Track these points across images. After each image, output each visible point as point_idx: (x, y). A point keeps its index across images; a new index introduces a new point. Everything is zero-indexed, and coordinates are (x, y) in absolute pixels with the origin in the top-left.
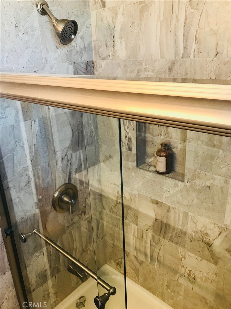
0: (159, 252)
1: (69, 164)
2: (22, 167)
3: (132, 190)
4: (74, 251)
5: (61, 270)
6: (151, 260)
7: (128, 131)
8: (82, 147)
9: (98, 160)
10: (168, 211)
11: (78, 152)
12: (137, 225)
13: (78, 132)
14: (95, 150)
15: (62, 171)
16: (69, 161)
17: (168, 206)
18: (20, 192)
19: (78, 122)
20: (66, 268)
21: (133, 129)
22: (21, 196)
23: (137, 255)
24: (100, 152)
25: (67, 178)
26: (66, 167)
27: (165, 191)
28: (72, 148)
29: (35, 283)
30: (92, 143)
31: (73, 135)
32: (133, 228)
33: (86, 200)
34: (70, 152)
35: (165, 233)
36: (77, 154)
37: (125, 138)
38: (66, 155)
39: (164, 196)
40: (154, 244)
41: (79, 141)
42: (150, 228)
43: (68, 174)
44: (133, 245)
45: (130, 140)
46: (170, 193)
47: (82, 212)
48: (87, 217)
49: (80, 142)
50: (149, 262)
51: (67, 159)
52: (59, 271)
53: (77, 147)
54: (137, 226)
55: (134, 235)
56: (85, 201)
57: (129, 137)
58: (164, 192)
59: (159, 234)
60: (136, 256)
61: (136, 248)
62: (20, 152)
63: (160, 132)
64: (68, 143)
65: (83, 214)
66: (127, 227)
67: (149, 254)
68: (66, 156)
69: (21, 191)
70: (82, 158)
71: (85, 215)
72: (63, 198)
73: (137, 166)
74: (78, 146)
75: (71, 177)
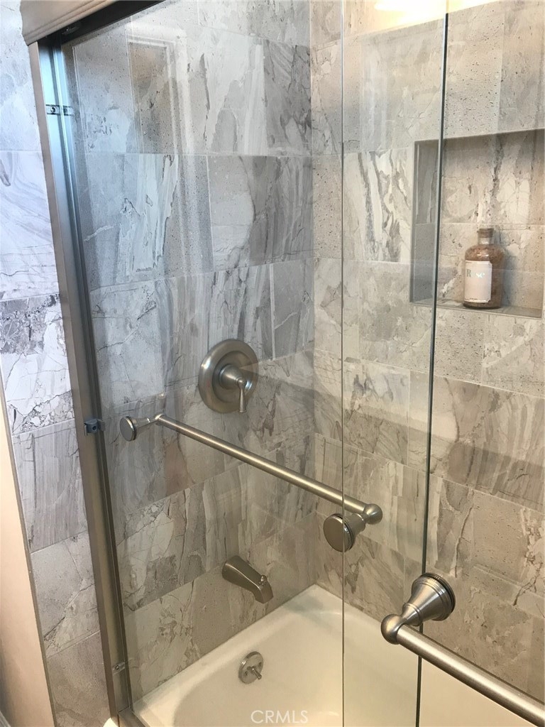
0: (463, 530)
1: (242, 292)
2: (135, 268)
3: (393, 368)
4: (240, 525)
5: (208, 569)
6: (440, 555)
7: (391, 207)
8: (274, 255)
9: (308, 301)
10: (494, 406)
11: (264, 266)
12: (402, 462)
13: (267, 215)
14: (304, 274)
15: (224, 304)
16: (243, 284)
17: (493, 392)
18: (127, 332)
19: (269, 188)
20: (219, 568)
21: (406, 198)
22: (128, 342)
23: (399, 549)
24: (315, 282)
25: (236, 327)
26: (236, 297)
27: (486, 352)
28: (251, 252)
29: (145, 585)
30: (297, 252)
31: (255, 219)
32: (392, 472)
33: (277, 396)
34: (245, 261)
35: (483, 472)
36: (260, 271)
37: (381, 229)
38: (235, 267)
39: (485, 365)
40: (451, 508)
41: (267, 238)
42: (441, 463)
43: (238, 316)
44: (391, 521)
45: (395, 230)
46: (499, 355)
47: (265, 425)
48: (276, 441)
49: (271, 240)
50: (435, 563)
51: (239, 277)
52: (201, 570)
53: (263, 254)
54: (403, 465)
55: (395, 492)
56: (274, 399)
57: (392, 223)
58: (485, 356)
59: (465, 475)
60: (397, 550)
61: (397, 527)
62: (134, 228)
63: (475, 207)
64: (242, 237)
65: (267, 431)
66: (377, 471)
67: (436, 538)
68: (236, 269)
69: (128, 328)
70: (272, 287)
71: (271, 435)
72: (223, 375)
73: (411, 300)
74: (265, 252)
75: (244, 326)
